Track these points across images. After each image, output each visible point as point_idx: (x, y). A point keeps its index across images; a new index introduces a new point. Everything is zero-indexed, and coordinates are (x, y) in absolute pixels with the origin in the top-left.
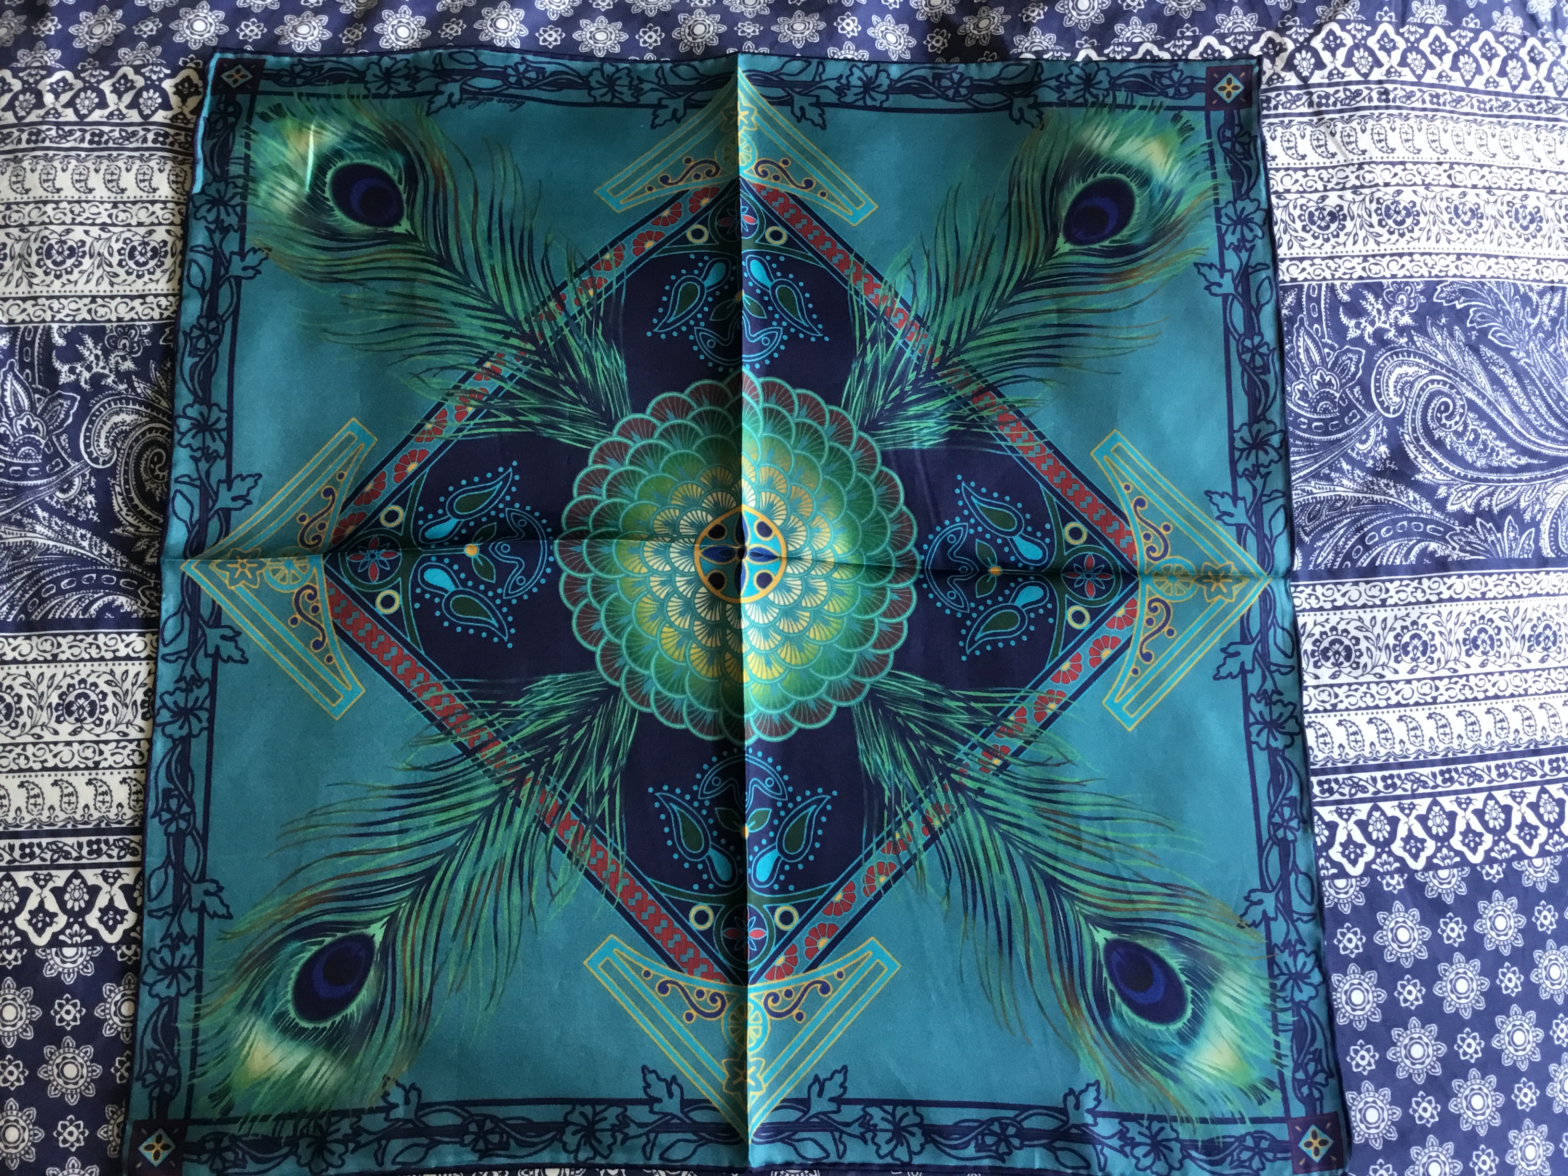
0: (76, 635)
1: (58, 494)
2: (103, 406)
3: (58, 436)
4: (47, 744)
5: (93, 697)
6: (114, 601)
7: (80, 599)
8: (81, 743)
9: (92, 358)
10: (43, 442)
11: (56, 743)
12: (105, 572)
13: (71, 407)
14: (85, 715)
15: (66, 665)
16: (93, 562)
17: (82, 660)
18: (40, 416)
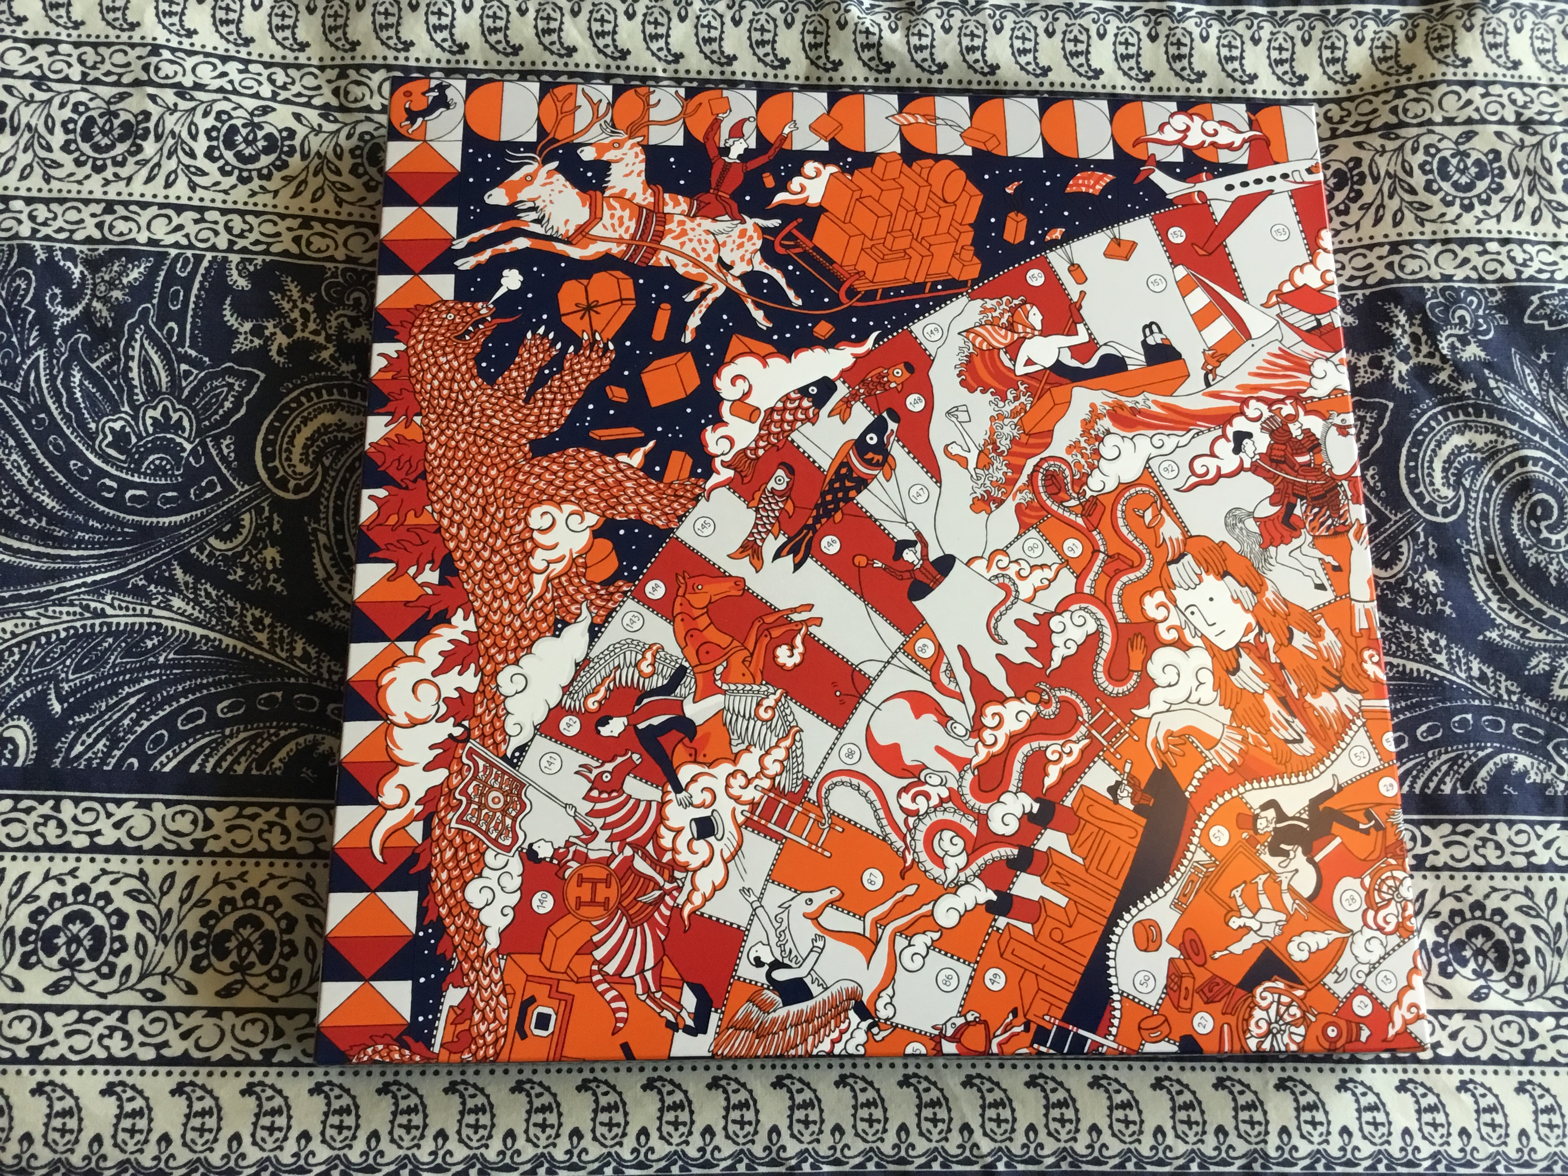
0: (242, 806)
1: (212, 540)
2: (306, 394)
3: (217, 439)
4: (171, 1011)
5: (270, 924)
6: (316, 744)
7: (252, 739)
8: (238, 1012)
9: (296, 314)
10: (188, 447)
11: (188, 1011)
12: (297, 688)
13: (246, 391)
14: (253, 957)
15: (222, 861)
16: (277, 670)
17: (254, 854)
18: (188, 402)
